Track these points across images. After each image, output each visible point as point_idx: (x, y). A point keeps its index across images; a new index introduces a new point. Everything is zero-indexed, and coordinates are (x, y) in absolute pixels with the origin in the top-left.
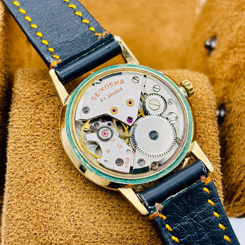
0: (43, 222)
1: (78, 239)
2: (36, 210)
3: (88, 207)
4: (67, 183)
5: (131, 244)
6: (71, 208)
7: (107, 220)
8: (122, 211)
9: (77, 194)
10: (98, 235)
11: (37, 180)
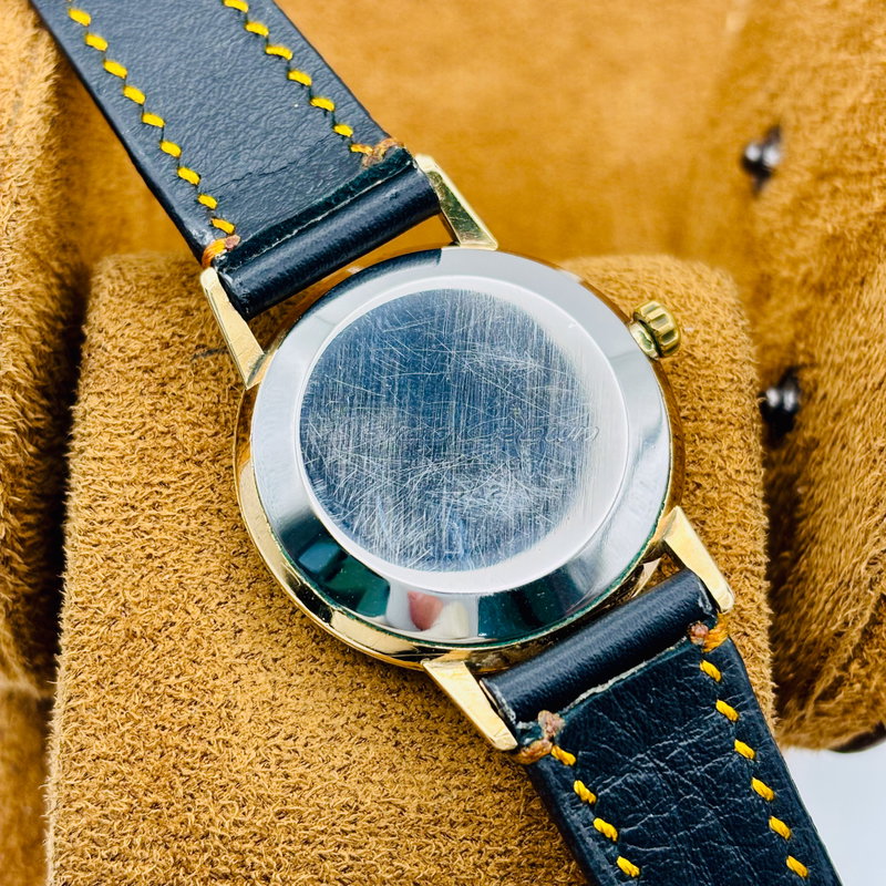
0: (180, 767)
1: (292, 821)
2: (156, 727)
3: (326, 718)
4: (259, 640)
5: (465, 838)
6: (271, 721)
7: (387, 761)
8: (436, 732)
9: (292, 675)
10: (357, 808)
11: (160, 631)
